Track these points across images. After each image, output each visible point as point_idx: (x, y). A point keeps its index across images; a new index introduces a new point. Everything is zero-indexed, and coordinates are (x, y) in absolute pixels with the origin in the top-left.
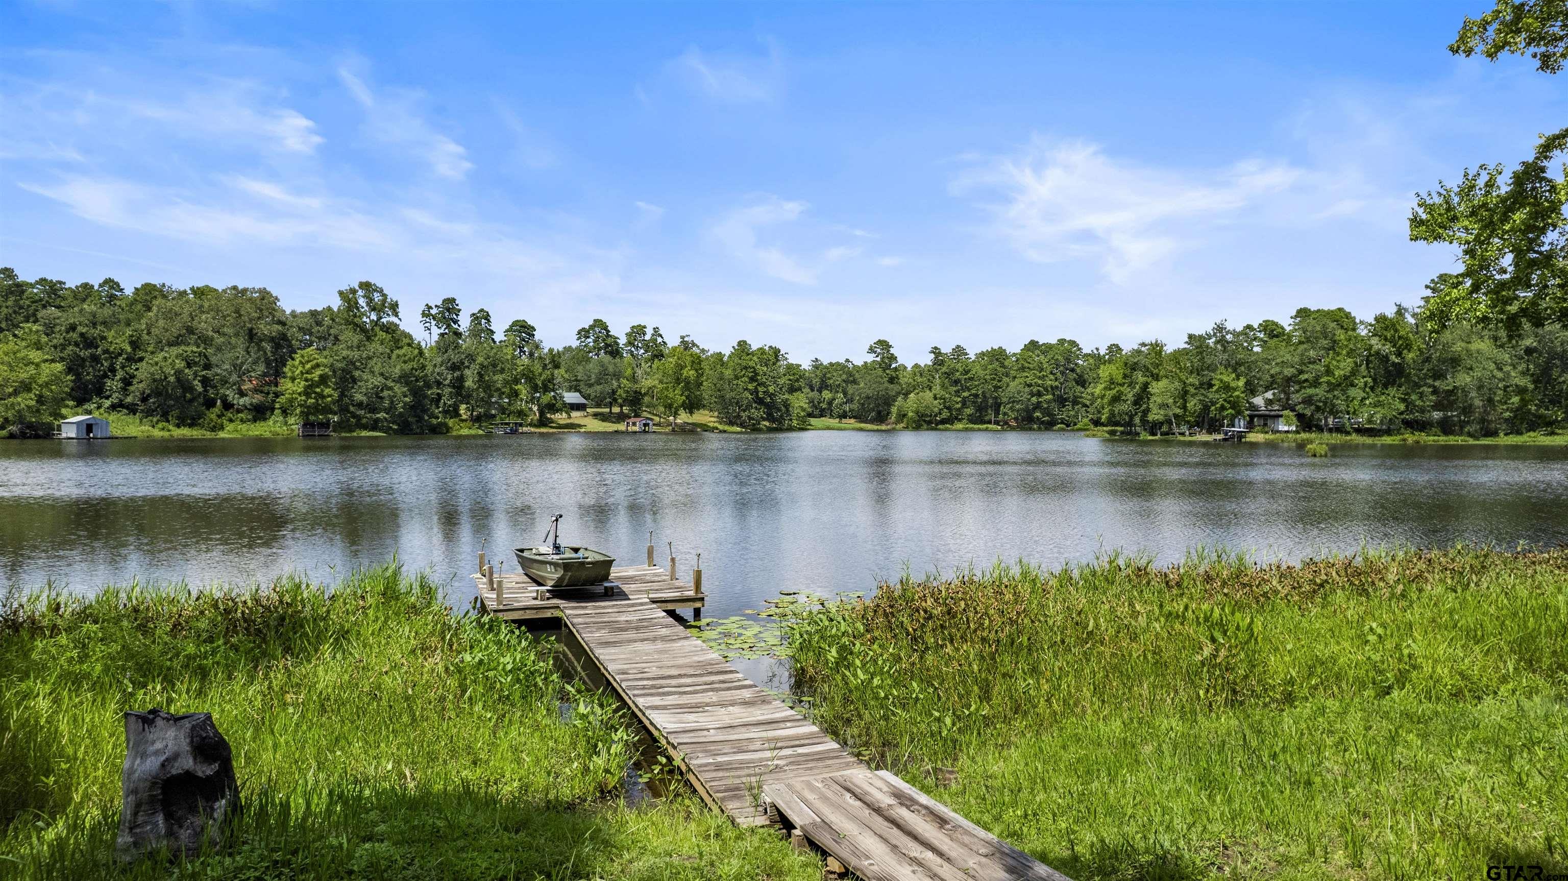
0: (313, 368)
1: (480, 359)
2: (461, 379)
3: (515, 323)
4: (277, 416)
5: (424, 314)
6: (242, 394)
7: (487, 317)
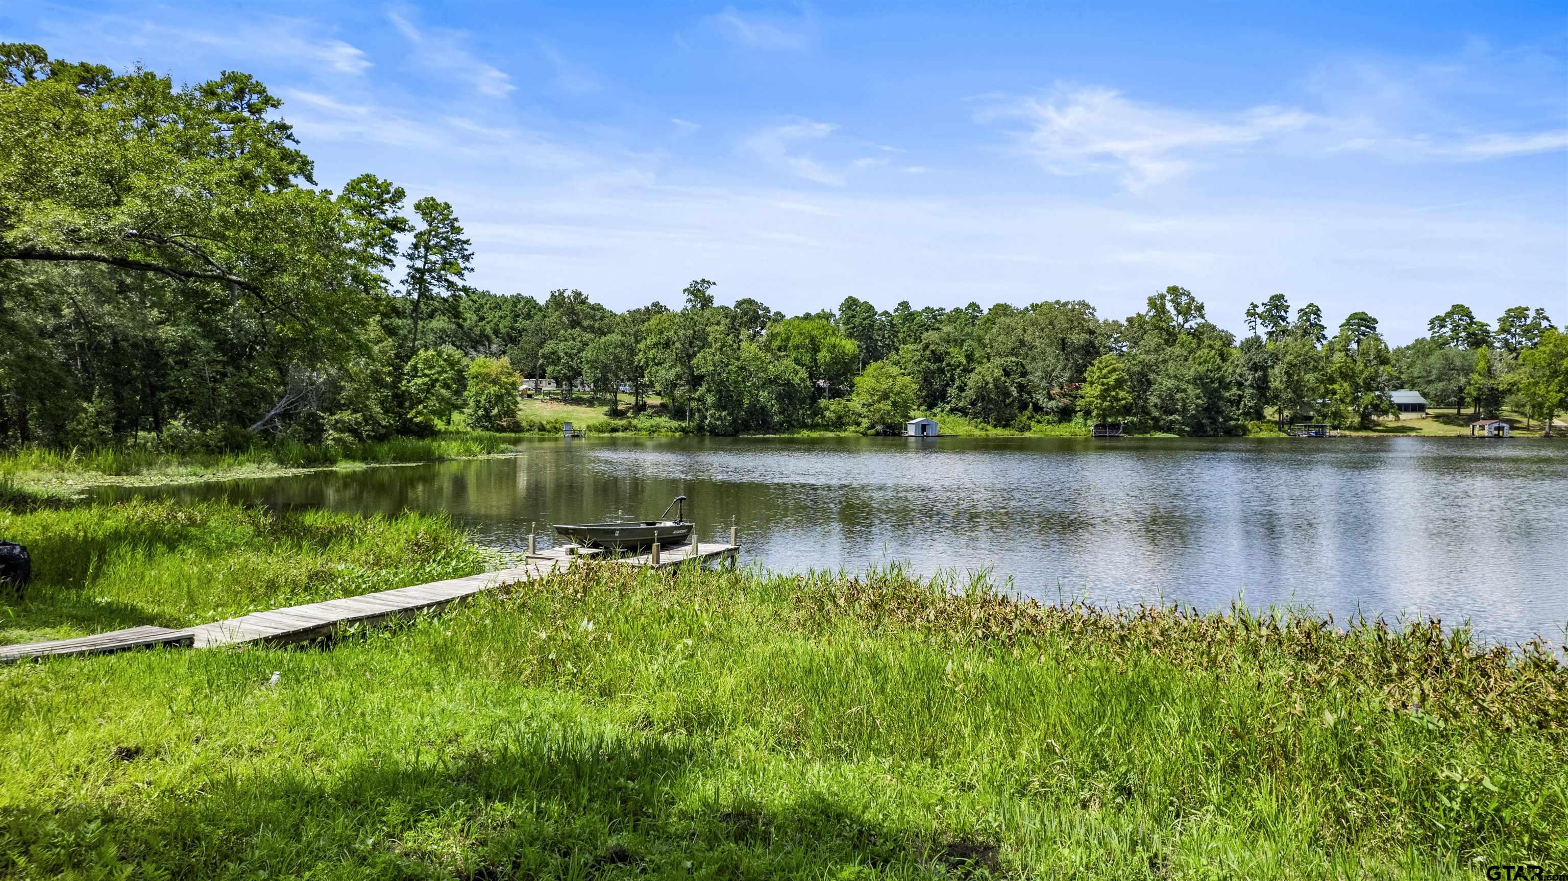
0: (1109, 372)
1: (1289, 358)
2: (1265, 379)
3: (1354, 316)
4: (1079, 419)
5: (1249, 313)
6: (1051, 398)
7: (1317, 312)
